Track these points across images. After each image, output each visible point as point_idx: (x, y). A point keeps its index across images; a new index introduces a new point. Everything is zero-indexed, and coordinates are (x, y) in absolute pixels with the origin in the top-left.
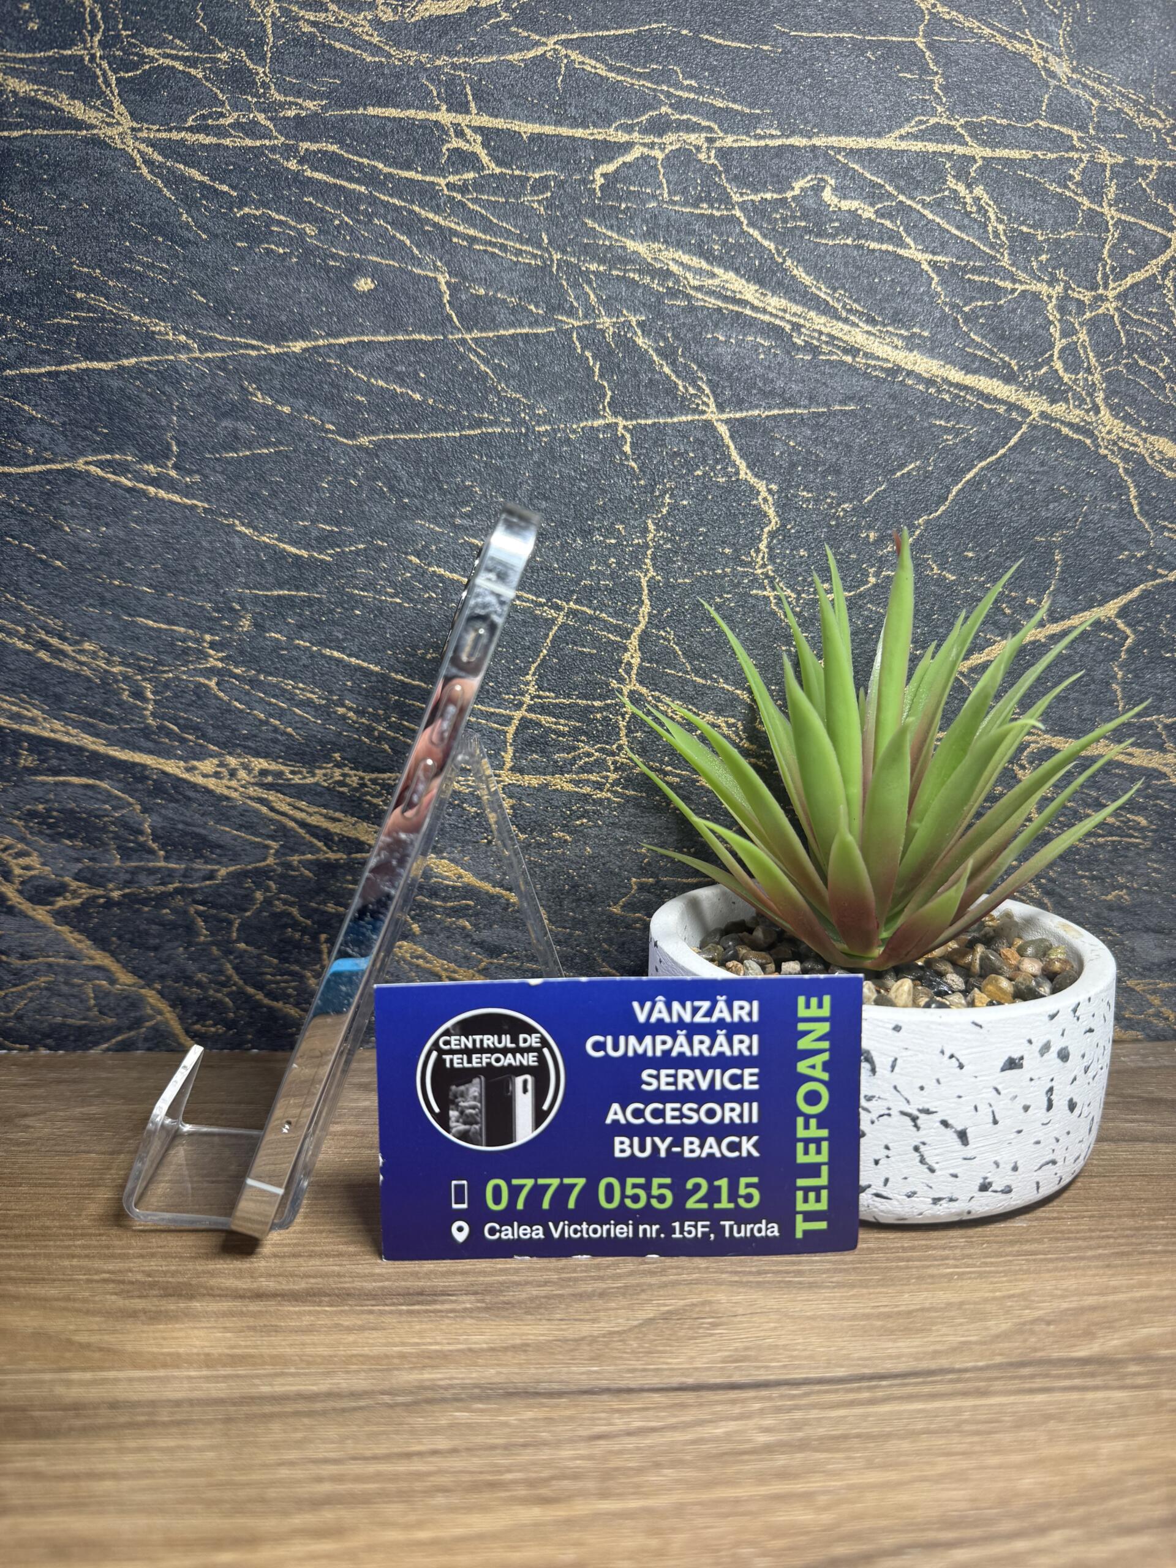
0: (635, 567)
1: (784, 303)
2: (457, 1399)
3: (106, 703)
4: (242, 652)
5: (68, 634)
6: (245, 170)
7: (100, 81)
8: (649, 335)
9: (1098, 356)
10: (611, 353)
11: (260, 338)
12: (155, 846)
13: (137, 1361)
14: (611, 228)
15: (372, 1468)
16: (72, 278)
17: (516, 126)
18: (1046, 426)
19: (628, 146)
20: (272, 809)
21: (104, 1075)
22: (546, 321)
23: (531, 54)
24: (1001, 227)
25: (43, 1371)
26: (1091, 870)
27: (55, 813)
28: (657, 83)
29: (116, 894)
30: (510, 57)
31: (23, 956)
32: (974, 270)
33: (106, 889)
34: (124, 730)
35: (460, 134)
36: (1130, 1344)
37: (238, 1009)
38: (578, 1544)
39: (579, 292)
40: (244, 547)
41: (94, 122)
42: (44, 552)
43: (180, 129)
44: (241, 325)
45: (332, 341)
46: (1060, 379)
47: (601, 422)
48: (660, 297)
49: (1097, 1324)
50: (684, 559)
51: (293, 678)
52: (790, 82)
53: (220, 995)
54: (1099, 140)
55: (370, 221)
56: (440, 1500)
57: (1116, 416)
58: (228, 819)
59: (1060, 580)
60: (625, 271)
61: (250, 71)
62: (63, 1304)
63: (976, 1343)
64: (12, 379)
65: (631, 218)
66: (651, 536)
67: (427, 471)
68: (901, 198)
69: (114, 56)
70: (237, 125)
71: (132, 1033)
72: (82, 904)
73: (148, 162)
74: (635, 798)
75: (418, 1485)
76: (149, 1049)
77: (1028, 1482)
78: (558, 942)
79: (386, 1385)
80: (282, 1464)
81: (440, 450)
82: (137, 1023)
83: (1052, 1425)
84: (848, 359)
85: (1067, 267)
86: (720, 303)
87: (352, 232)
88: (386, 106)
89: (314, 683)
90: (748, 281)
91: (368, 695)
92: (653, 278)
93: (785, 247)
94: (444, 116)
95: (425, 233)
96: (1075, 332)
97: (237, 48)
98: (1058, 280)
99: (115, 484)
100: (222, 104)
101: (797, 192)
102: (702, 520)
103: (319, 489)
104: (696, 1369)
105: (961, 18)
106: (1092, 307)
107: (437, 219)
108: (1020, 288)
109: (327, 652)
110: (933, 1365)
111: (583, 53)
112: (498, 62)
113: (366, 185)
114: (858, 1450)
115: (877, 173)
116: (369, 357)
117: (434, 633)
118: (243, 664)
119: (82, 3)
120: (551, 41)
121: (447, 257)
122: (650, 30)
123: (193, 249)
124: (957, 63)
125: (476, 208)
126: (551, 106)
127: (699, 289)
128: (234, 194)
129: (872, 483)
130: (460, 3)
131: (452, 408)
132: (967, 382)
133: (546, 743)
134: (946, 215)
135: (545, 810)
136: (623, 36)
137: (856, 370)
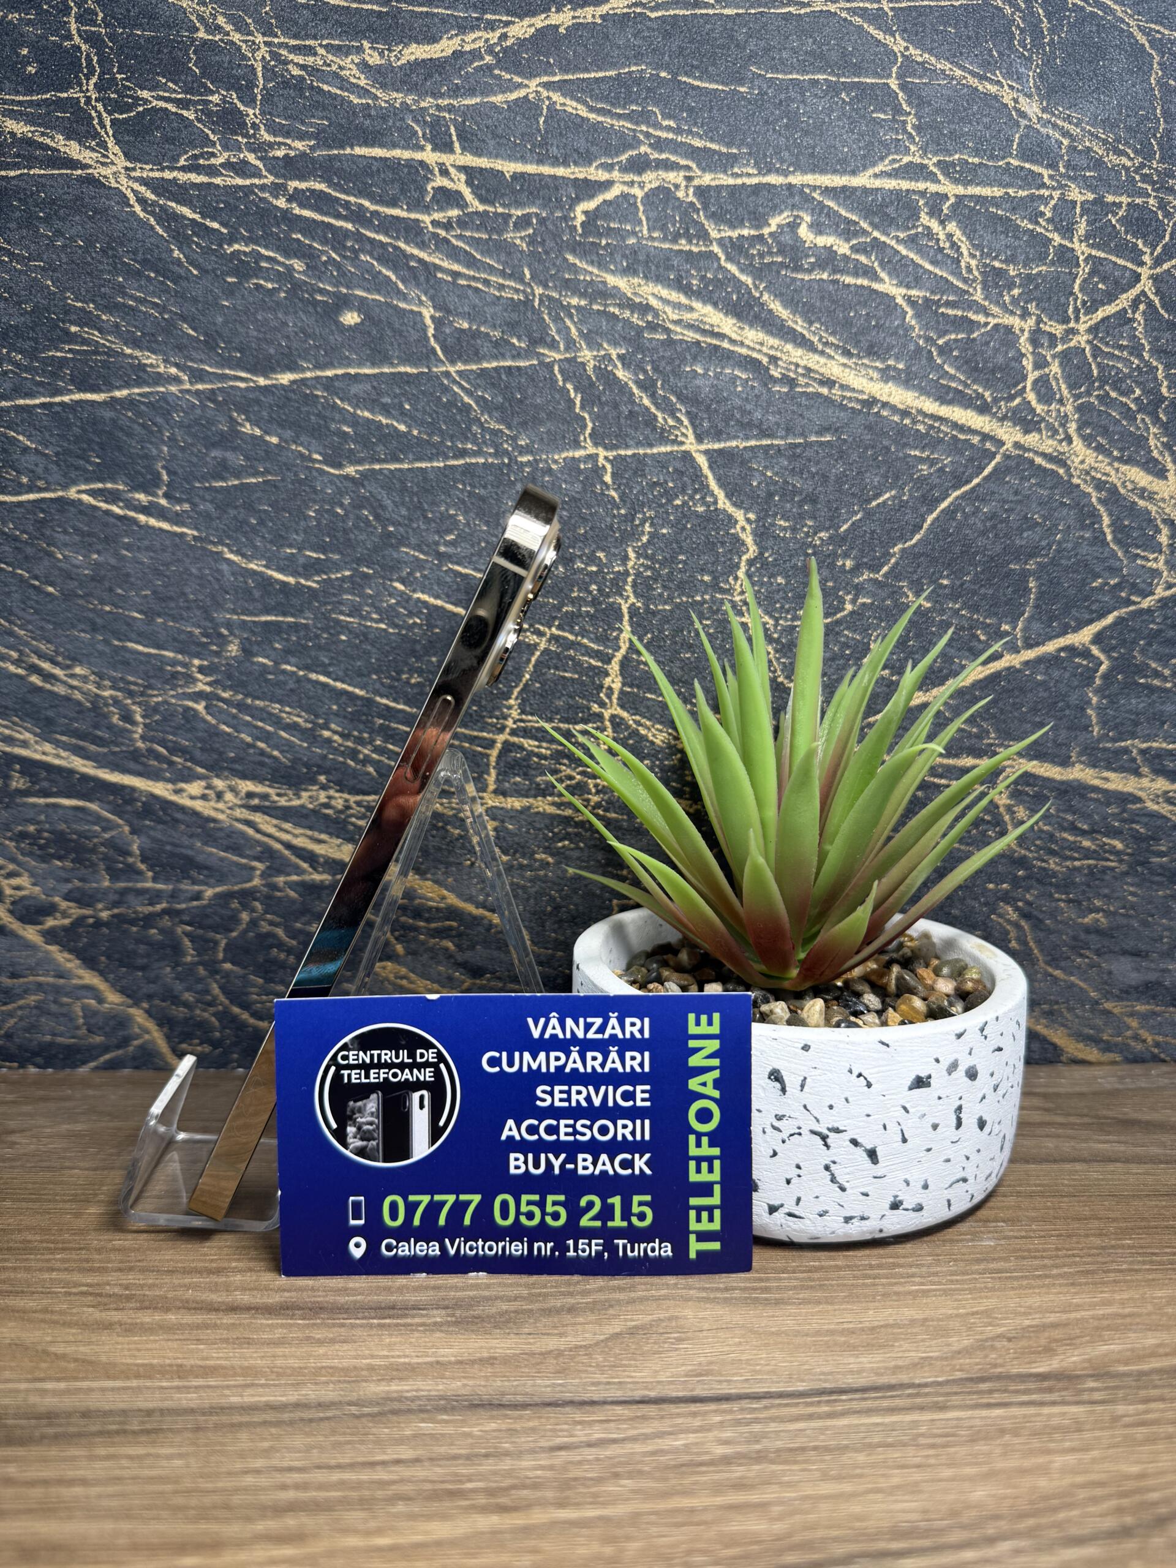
0: (616, 594)
1: (761, 336)
2: (421, 1411)
3: (96, 726)
5: (60, 659)
6: (237, 208)
7: (96, 122)
8: (629, 367)
9: (1071, 387)
10: (592, 385)
11: (248, 371)
12: (143, 867)
13: (110, 1371)
14: (592, 263)
15: (336, 1476)
16: (66, 313)
17: (500, 165)
18: (1019, 456)
19: (608, 184)
20: (258, 831)
21: (90, 1092)
22: (528, 353)
23: (513, 96)
24: (973, 263)
25: (19, 1381)
26: (1067, 894)
27: (46, 835)
28: (637, 123)
29: (105, 915)
30: (493, 99)
31: (14, 975)
32: (948, 304)
33: (95, 910)
34: (114, 753)
35: (444, 172)
36: (1089, 1361)
37: (224, 1028)
38: (535, 1551)
39: (560, 326)
40: (233, 574)
41: (89, 162)
42: (36, 578)
43: (172, 169)
44: (230, 358)
45: (319, 373)
46: (1033, 410)
47: (582, 453)
48: (639, 331)
49: (1056, 1341)
50: (664, 587)
51: (280, 702)
52: (767, 122)
53: (206, 1015)
54: (1070, 178)
55: (357, 257)
56: (401, 1507)
57: (1089, 446)
58: (215, 840)
59: (1036, 607)
60: (606, 305)
61: (241, 112)
62: (41, 1316)
63: (937, 1359)
64: (6, 410)
65: (611, 254)
66: (631, 564)
67: (411, 500)
68: (876, 234)
69: (109, 99)
70: (227, 165)
71: (120, 1052)
72: (72, 924)
73: (142, 201)
74: (617, 820)
75: (379, 1494)
76: (136, 1068)
77: (979, 1494)
78: (540, 963)
79: (354, 1396)
80: (246, 1472)
81: (425, 479)
82: (125, 1041)
83: (1007, 1437)
84: (824, 391)
85: (1039, 301)
86: (698, 337)
87: (338, 266)
88: (372, 146)
89: (300, 707)
90: (726, 314)
91: (354, 718)
92: (632, 312)
93: (761, 281)
94: (429, 156)
95: (411, 268)
96: (1046, 364)
97: (228, 90)
98: (1030, 314)
99: (107, 513)
100: (214, 144)
101: (773, 228)
102: (681, 548)
103: (307, 518)
104: (659, 1383)
105: (933, 60)
106: (1065, 339)
107: (423, 255)
109: (313, 676)
110: (893, 1380)
111: (564, 95)
112: (482, 104)
113: (353, 222)
114: (814, 1463)
115: (852, 210)
116: (356, 389)
117: (419, 659)
118: (231, 688)
119: (79, 48)
120: (533, 84)
121: (432, 291)
122: (630, 73)
123: (184, 284)
124: (930, 104)
125: (460, 244)
126: (534, 146)
127: (678, 322)
128: (225, 231)
129: (848, 512)
130: (445, 47)
131: (436, 439)
132: (941, 414)
133: (529, 766)
134: (920, 251)
135: (528, 832)
136: (603, 79)
137: (832, 401)
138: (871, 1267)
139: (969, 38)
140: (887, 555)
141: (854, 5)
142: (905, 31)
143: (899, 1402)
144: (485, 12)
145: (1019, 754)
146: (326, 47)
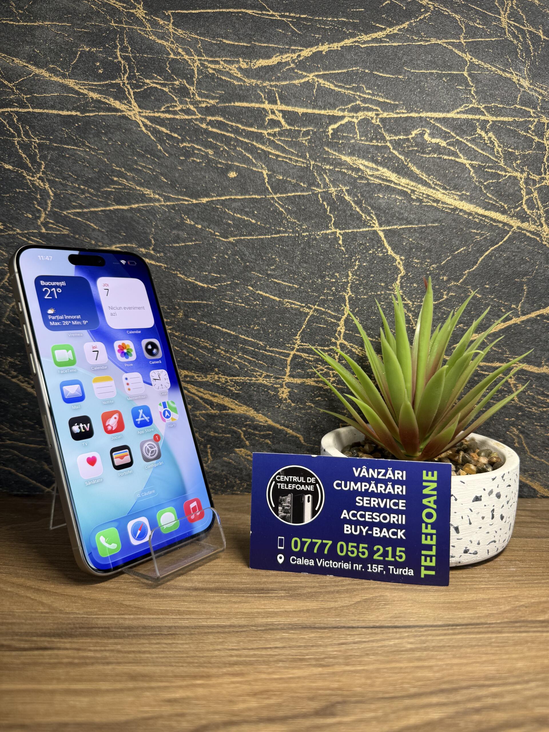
0: (343, 291)
1: (408, 181)
4: (178, 326)
6: (185, 128)
7: (127, 93)
8: (351, 195)
9: (542, 203)
10: (334, 202)
11: (189, 197)
13: (150, 612)
14: (335, 151)
15: (252, 653)
16: (113, 172)
17: (297, 109)
18: (520, 232)
19: (343, 117)
20: (189, 392)
22: (308, 189)
23: (303, 81)
24: (500, 149)
25: (114, 615)
26: (540, 423)
28: (355, 92)
30: (294, 82)
32: (489, 167)
35: (273, 113)
38: (339, 681)
39: (322, 178)
40: (181, 283)
41: (124, 109)
43: (158, 112)
44: (181, 191)
45: (219, 198)
46: (526, 212)
47: (330, 231)
48: (355, 179)
50: (364, 288)
51: (199, 337)
52: (411, 91)
54: (542, 113)
55: (235, 149)
56: (280, 664)
59: (527, 297)
60: (341, 169)
61: (187, 88)
63: (496, 614)
64: (87, 213)
65: (344, 147)
66: (350, 278)
67: (257, 252)
68: (458, 137)
69: (133, 83)
70: (182, 110)
73: (145, 125)
74: (342, 389)
75: (271, 659)
77: (520, 664)
79: (253, 623)
80: (215, 650)
81: (262, 243)
83: (529, 644)
84: (435, 204)
85: (528, 166)
86: (381, 182)
87: (228, 153)
88: (243, 102)
89: (208, 339)
90: (393, 172)
91: (230, 344)
92: (353, 172)
93: (408, 158)
94: (267, 106)
95: (258, 153)
96: (532, 193)
97: (182, 79)
98: (524, 171)
100: (176, 102)
101: (413, 135)
102: (372, 271)
103: (212, 259)
104: (380, 620)
105: (483, 63)
106: (540, 182)
107: (263, 148)
108: (508, 174)
109: (214, 326)
110: (478, 621)
111: (324, 80)
112: (289, 84)
113: (234, 134)
114: (449, 651)
115: (447, 128)
116: (234, 205)
117: (258, 319)
118: (179, 331)
119: (121, 62)
120: (311, 75)
121: (267, 163)
122: (352, 71)
123: (162, 160)
124: (481, 82)
125: (279, 143)
126: (311, 101)
127: (372, 176)
128: (180, 138)
129: (445, 256)
130: (274, 60)
131: (268, 226)
132: (486, 214)
133: (304, 365)
134: (477, 145)
135: (303, 393)
136: (341, 73)
137: (438, 209)
138: (463, 578)
139: (499, 54)
140: (462, 275)
141: (449, 41)
142: (471, 51)
143: (481, 630)
144: (291, 45)
145: (520, 361)
146: (224, 61)
